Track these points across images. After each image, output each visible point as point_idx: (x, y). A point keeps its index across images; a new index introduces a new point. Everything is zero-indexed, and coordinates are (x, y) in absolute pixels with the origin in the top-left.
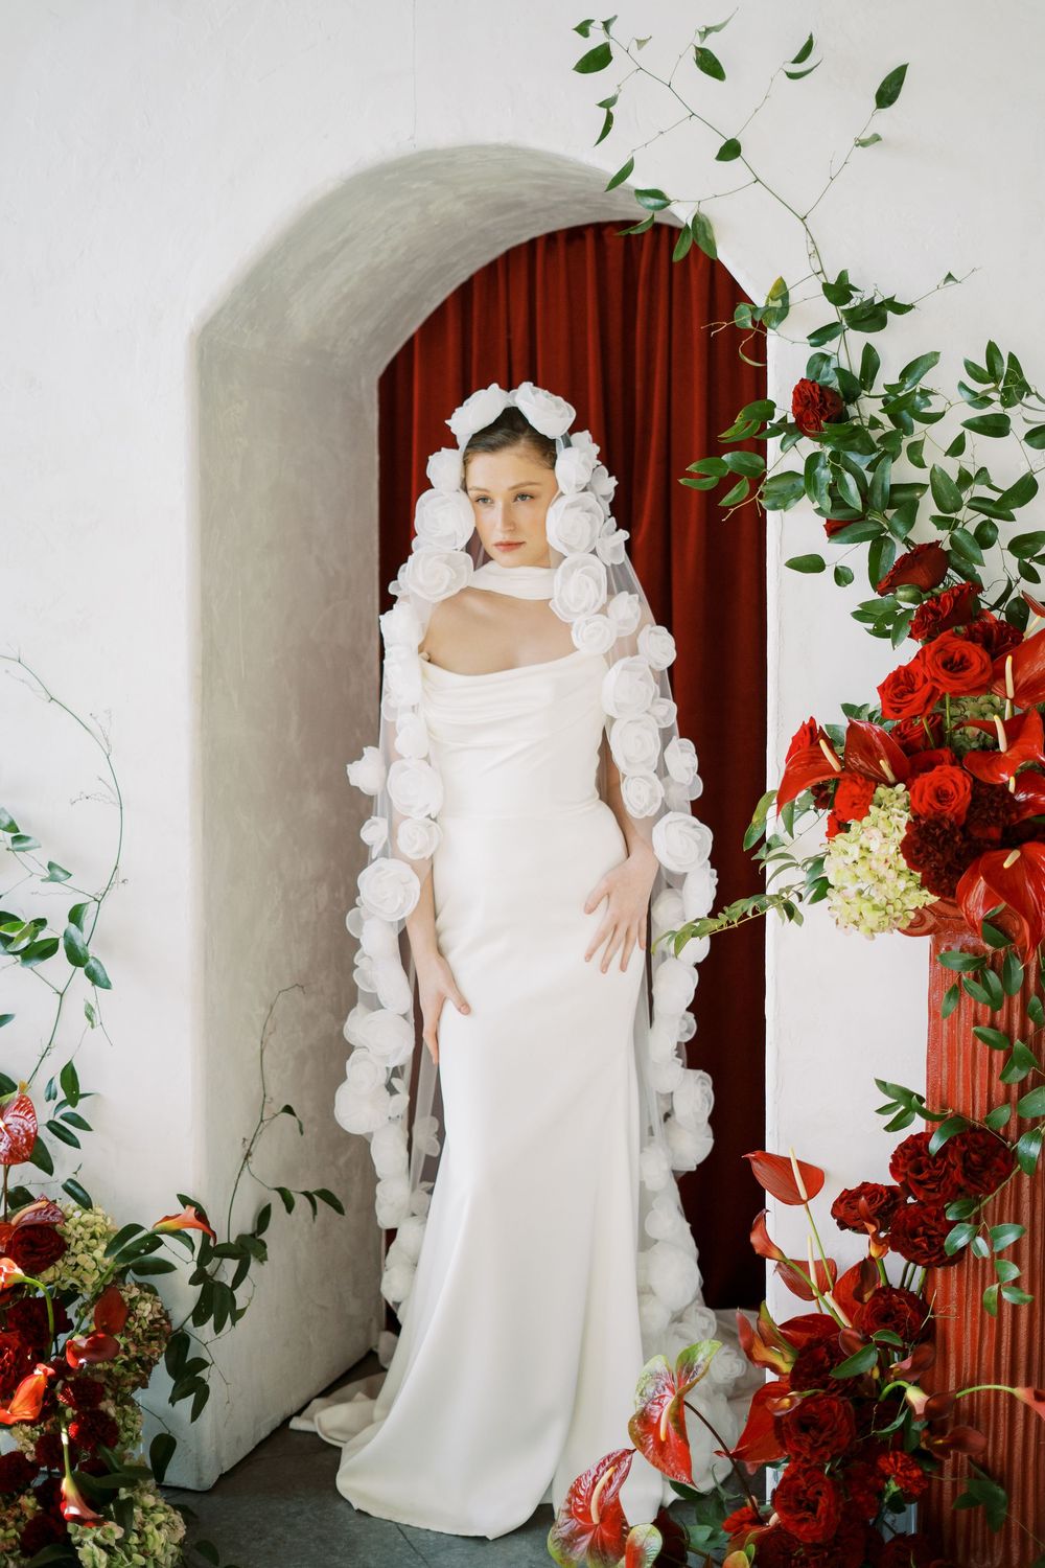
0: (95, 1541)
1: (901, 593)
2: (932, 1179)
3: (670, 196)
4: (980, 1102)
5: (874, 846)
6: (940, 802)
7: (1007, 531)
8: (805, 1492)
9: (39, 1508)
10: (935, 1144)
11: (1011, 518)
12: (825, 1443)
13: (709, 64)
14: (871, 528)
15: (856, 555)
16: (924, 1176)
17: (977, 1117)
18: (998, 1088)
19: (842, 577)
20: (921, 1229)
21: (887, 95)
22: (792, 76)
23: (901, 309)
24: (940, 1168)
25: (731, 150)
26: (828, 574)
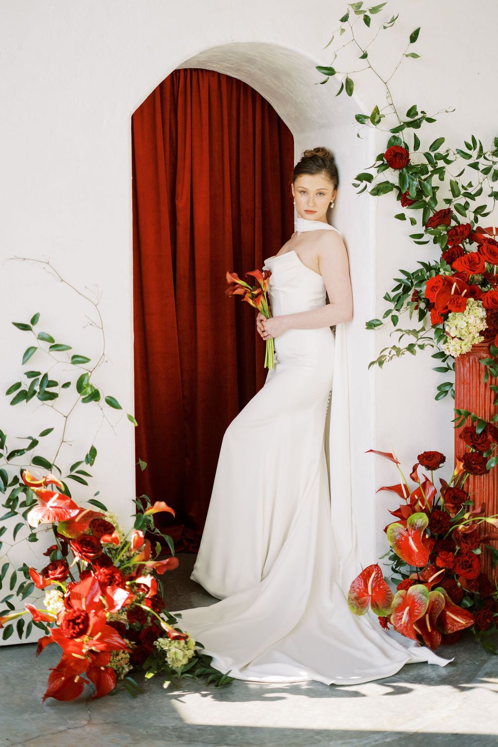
0: (176, 648)
1: (439, 228)
2: (483, 443)
3: (336, 70)
4: (488, 414)
5: (470, 321)
6: (494, 303)
7: (474, 205)
8: (468, 561)
9: (133, 643)
10: (479, 431)
11: (474, 200)
12: (475, 542)
13: (367, 21)
14: (421, 203)
15: (417, 214)
16: (480, 441)
17: (487, 419)
18: (492, 408)
19: (413, 222)
20: (473, 462)
21: (414, 38)
22: (385, 28)
23: (430, 120)
24: (483, 438)
25: (365, 56)
26: (408, 221)
